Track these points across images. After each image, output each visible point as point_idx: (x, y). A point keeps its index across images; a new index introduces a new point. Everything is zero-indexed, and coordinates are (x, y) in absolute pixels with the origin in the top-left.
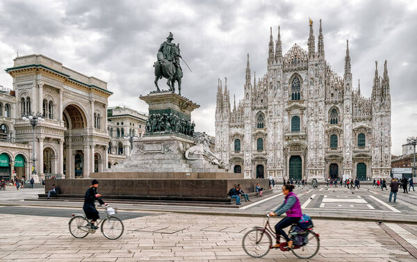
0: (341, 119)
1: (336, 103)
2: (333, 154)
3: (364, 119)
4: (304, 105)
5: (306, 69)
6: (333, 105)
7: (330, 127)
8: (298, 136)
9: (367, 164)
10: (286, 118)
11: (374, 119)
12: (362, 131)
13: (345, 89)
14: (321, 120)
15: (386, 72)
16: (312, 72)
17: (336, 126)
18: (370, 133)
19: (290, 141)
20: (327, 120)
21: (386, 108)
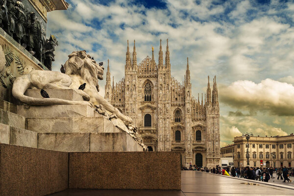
0: (183, 118)
1: (179, 105)
2: (177, 146)
3: (200, 120)
4: (154, 106)
5: (156, 77)
6: (177, 107)
7: (175, 124)
8: (150, 131)
9: (203, 154)
10: (140, 115)
11: (208, 119)
12: (199, 129)
13: (186, 95)
14: (168, 118)
15: (215, 85)
16: (161, 80)
17: (179, 124)
18: (204, 130)
19: (143, 135)
20: (173, 119)
21: (216, 112)
